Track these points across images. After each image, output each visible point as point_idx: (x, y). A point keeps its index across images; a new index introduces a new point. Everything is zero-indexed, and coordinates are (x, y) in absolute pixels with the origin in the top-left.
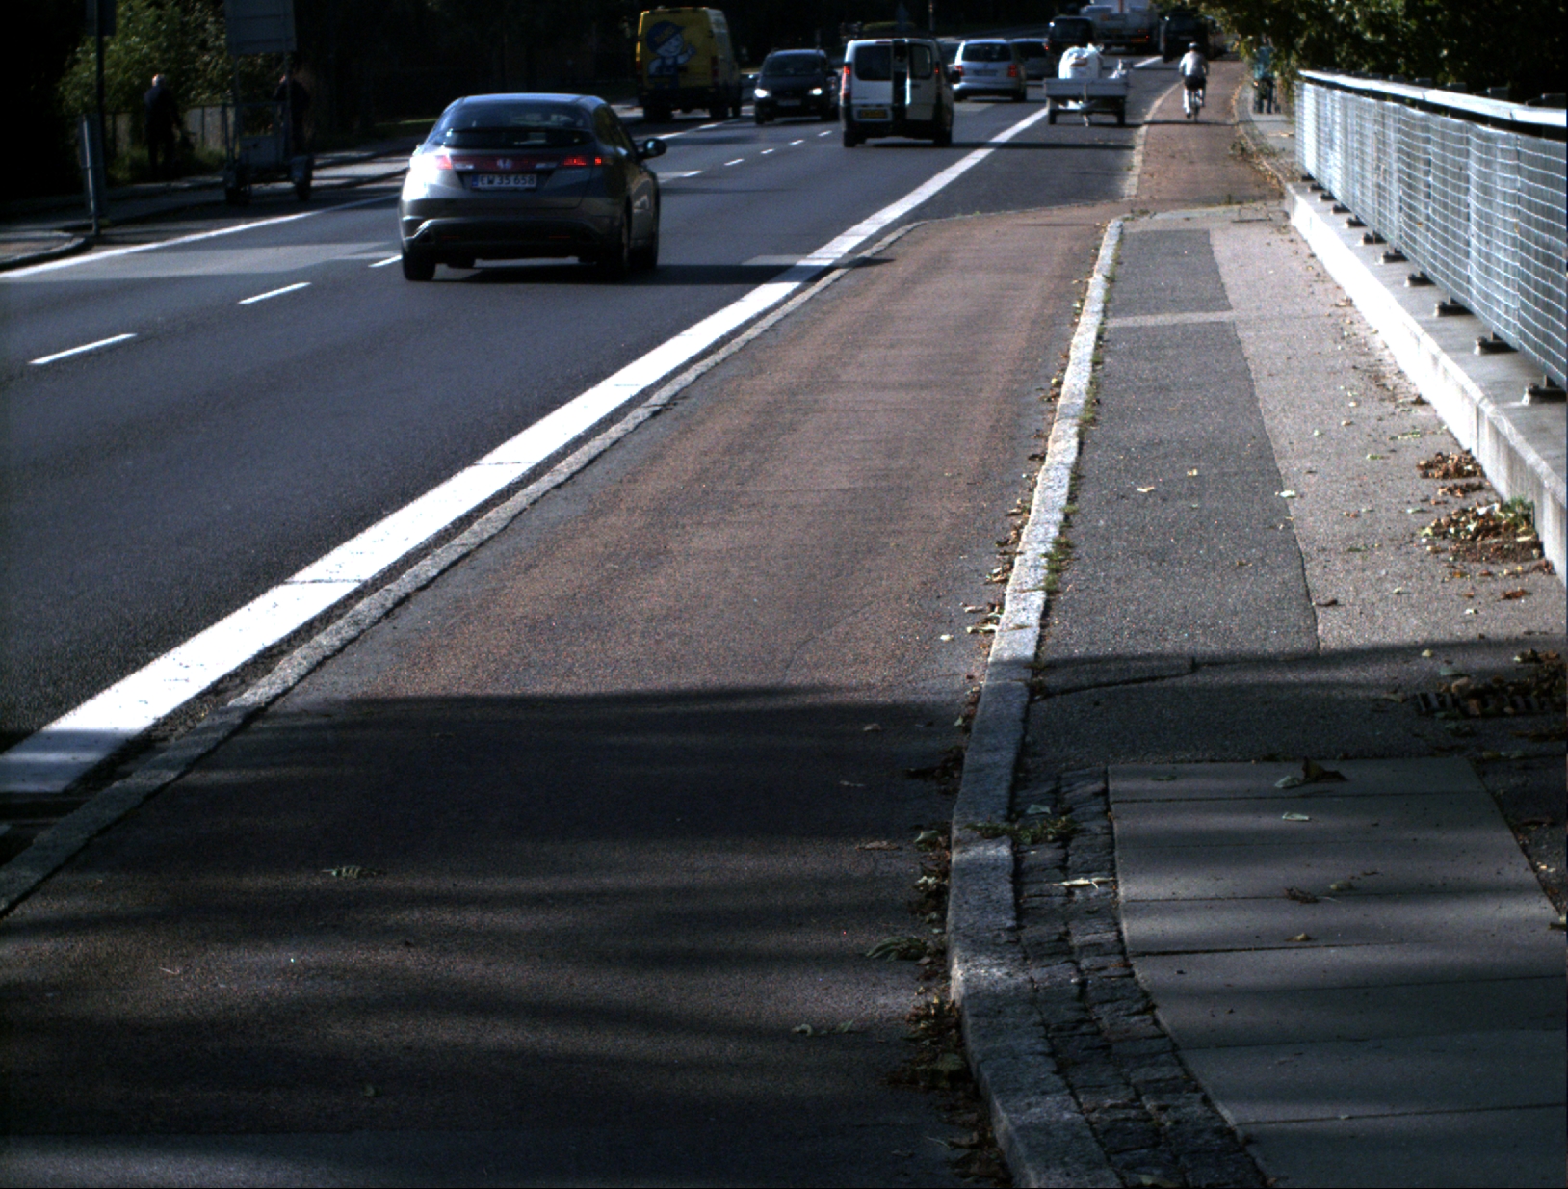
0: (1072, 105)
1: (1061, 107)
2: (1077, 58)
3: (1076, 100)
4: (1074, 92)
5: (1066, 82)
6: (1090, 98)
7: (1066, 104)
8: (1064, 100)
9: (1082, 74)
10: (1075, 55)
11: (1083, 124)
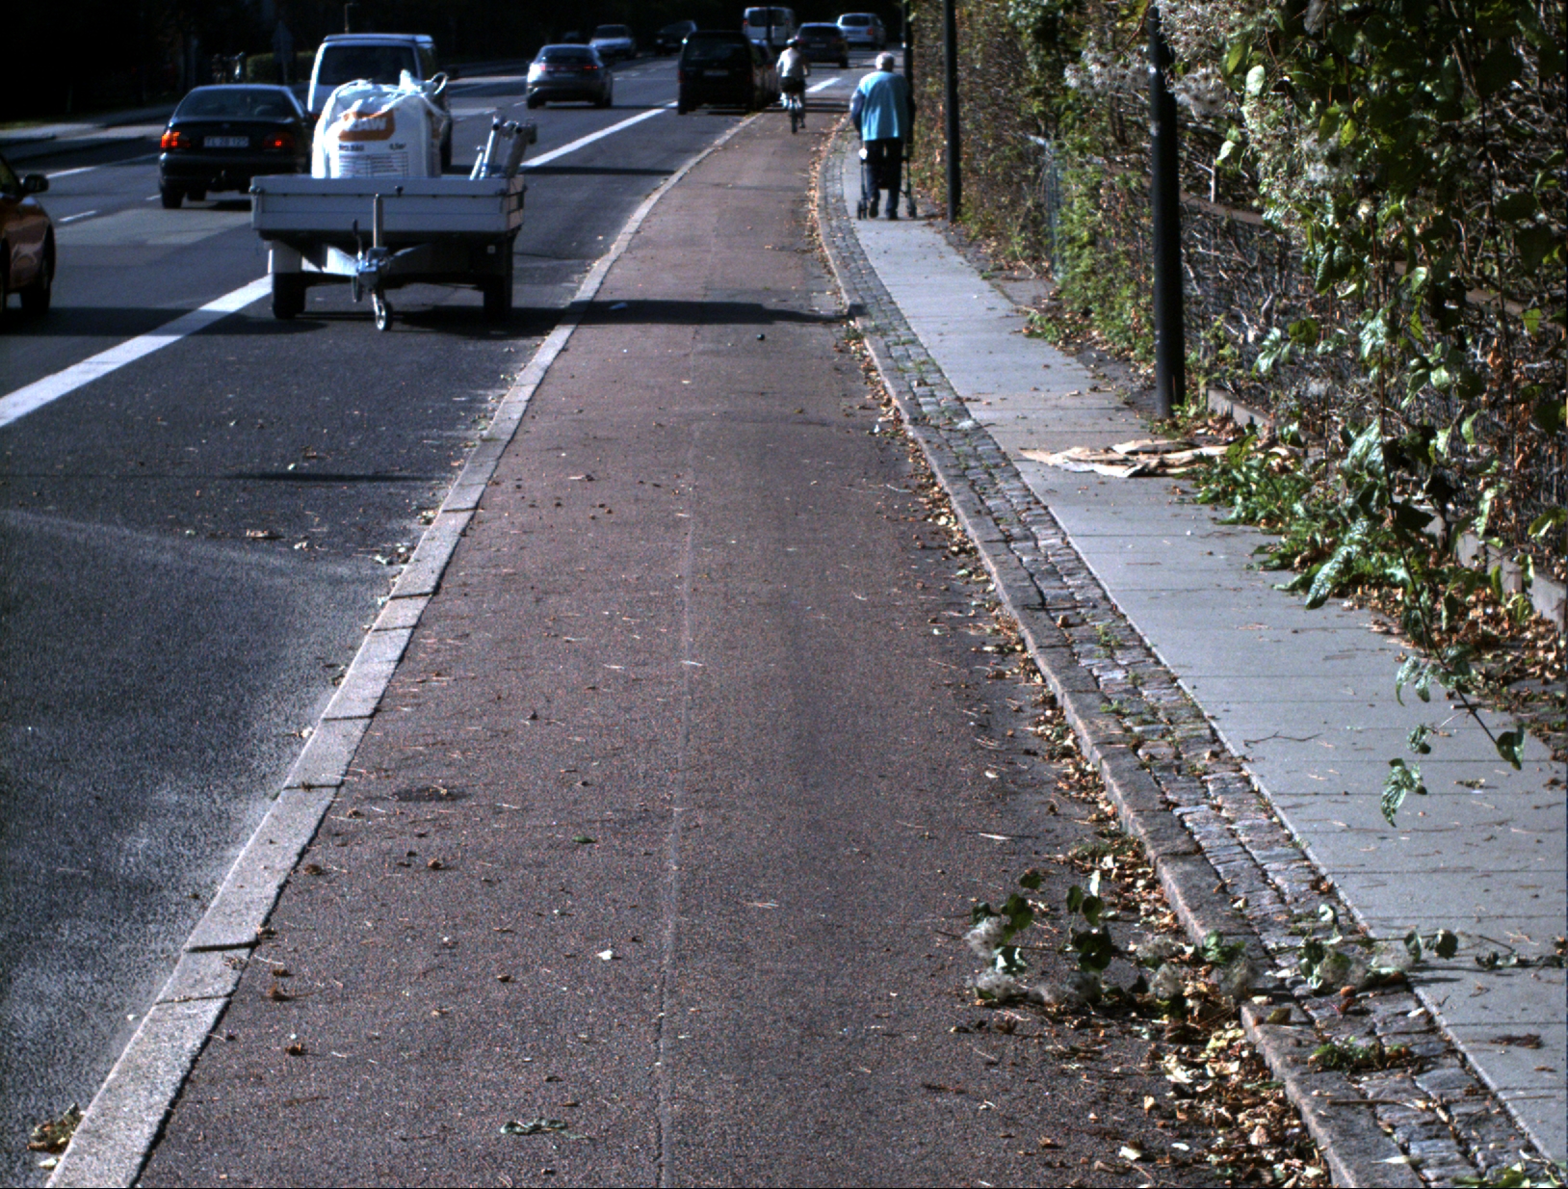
0: (336, 263)
1: (308, 266)
2: (360, 114)
3: (349, 245)
4: (344, 224)
5: (329, 189)
6: (393, 241)
7: (320, 260)
8: (314, 244)
9: (374, 161)
10: (357, 105)
11: (370, 317)
